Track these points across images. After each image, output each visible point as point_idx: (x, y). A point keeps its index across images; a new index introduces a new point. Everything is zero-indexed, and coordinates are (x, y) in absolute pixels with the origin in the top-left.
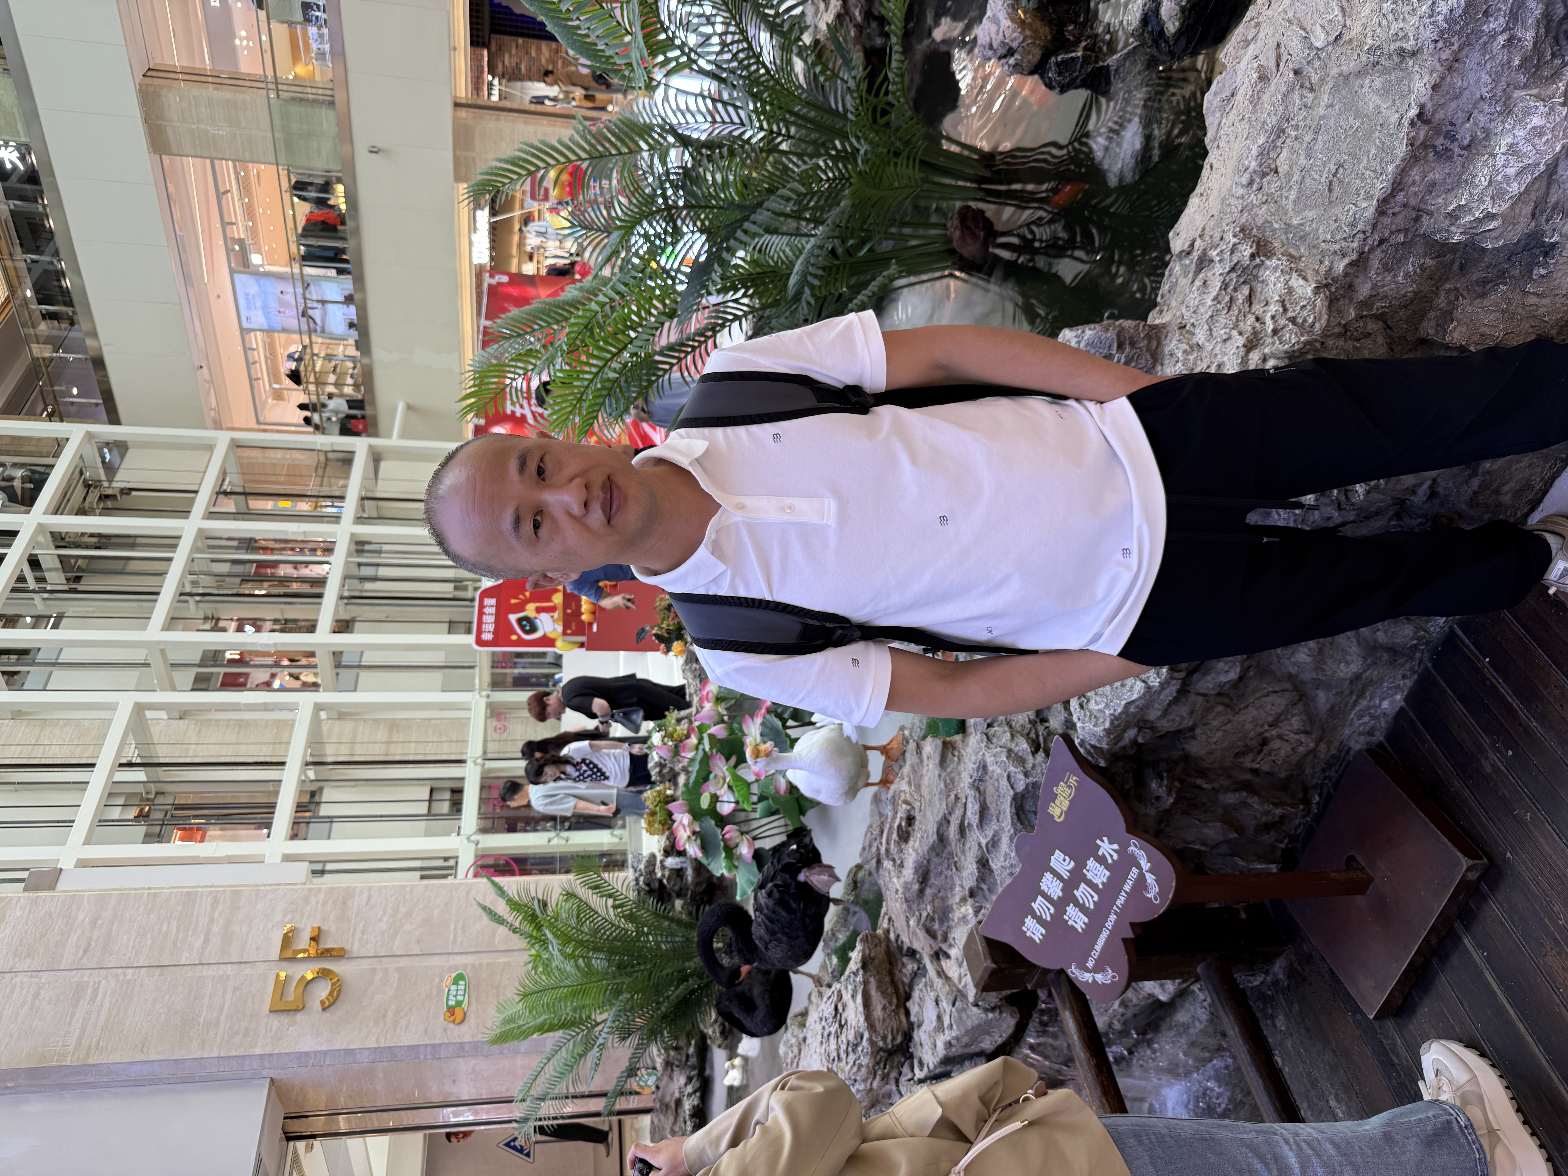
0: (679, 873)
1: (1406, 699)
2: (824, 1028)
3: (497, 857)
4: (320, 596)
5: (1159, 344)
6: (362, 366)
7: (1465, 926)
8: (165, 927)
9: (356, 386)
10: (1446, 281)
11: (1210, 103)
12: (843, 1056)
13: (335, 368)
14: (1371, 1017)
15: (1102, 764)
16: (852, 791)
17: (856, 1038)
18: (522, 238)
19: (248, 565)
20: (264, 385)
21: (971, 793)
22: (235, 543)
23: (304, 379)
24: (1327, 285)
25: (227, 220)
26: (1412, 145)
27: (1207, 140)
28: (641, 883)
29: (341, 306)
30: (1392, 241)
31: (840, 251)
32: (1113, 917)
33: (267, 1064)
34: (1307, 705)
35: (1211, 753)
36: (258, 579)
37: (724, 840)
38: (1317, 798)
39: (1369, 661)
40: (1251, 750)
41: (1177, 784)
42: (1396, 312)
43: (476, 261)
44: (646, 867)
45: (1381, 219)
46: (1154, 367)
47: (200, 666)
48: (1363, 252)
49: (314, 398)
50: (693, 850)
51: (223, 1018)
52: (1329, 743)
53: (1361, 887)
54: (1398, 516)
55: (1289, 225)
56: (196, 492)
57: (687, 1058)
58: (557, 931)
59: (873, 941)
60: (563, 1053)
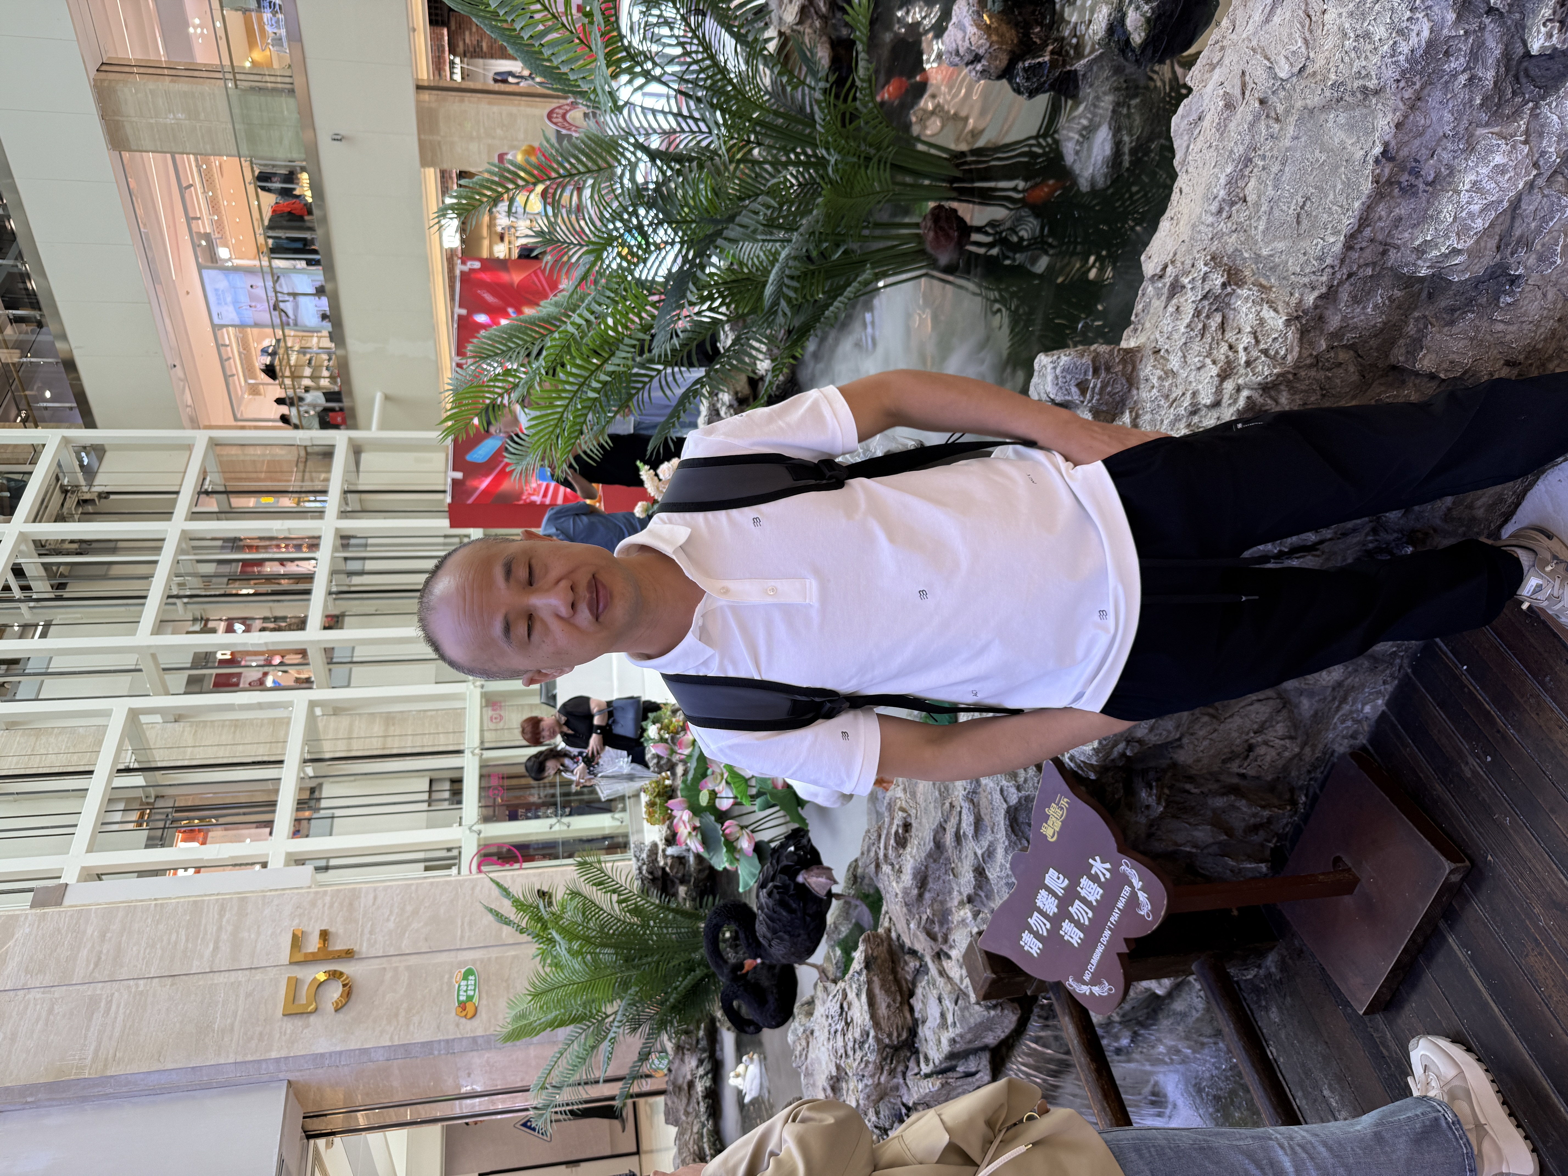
0: (680, 860)
1: (1388, 704)
2: (830, 1024)
3: (500, 846)
4: (308, 592)
5: (1134, 368)
6: (337, 357)
7: (1449, 926)
8: (174, 937)
9: (332, 378)
10: (1415, 309)
11: (1177, 125)
12: (850, 1053)
13: (310, 360)
14: (1361, 1013)
15: (1093, 776)
17: (862, 1036)
18: (492, 219)
19: (234, 564)
20: (239, 380)
21: (966, 805)
22: (220, 543)
23: (279, 374)
24: (1297, 318)
25: (191, 215)
26: (1377, 182)
27: (1176, 163)
28: (644, 872)
29: (312, 298)
30: (1361, 274)
31: (814, 254)
32: (1107, 933)
33: (284, 1068)
34: (1291, 712)
35: (1198, 760)
36: (245, 578)
37: (724, 835)
38: (1304, 798)
39: (1350, 669)
40: (1238, 756)
41: (1167, 791)
42: (1366, 342)
43: (447, 245)
44: (648, 856)
45: (1349, 253)
46: (1129, 391)
47: (191, 669)
48: (1332, 286)
49: (290, 393)
50: (695, 845)
51: (237, 1023)
52: (1314, 746)
53: (1349, 886)
55: (1259, 256)
56: (177, 493)
57: (698, 1042)
58: (563, 931)
59: (875, 941)
60: (575, 1046)
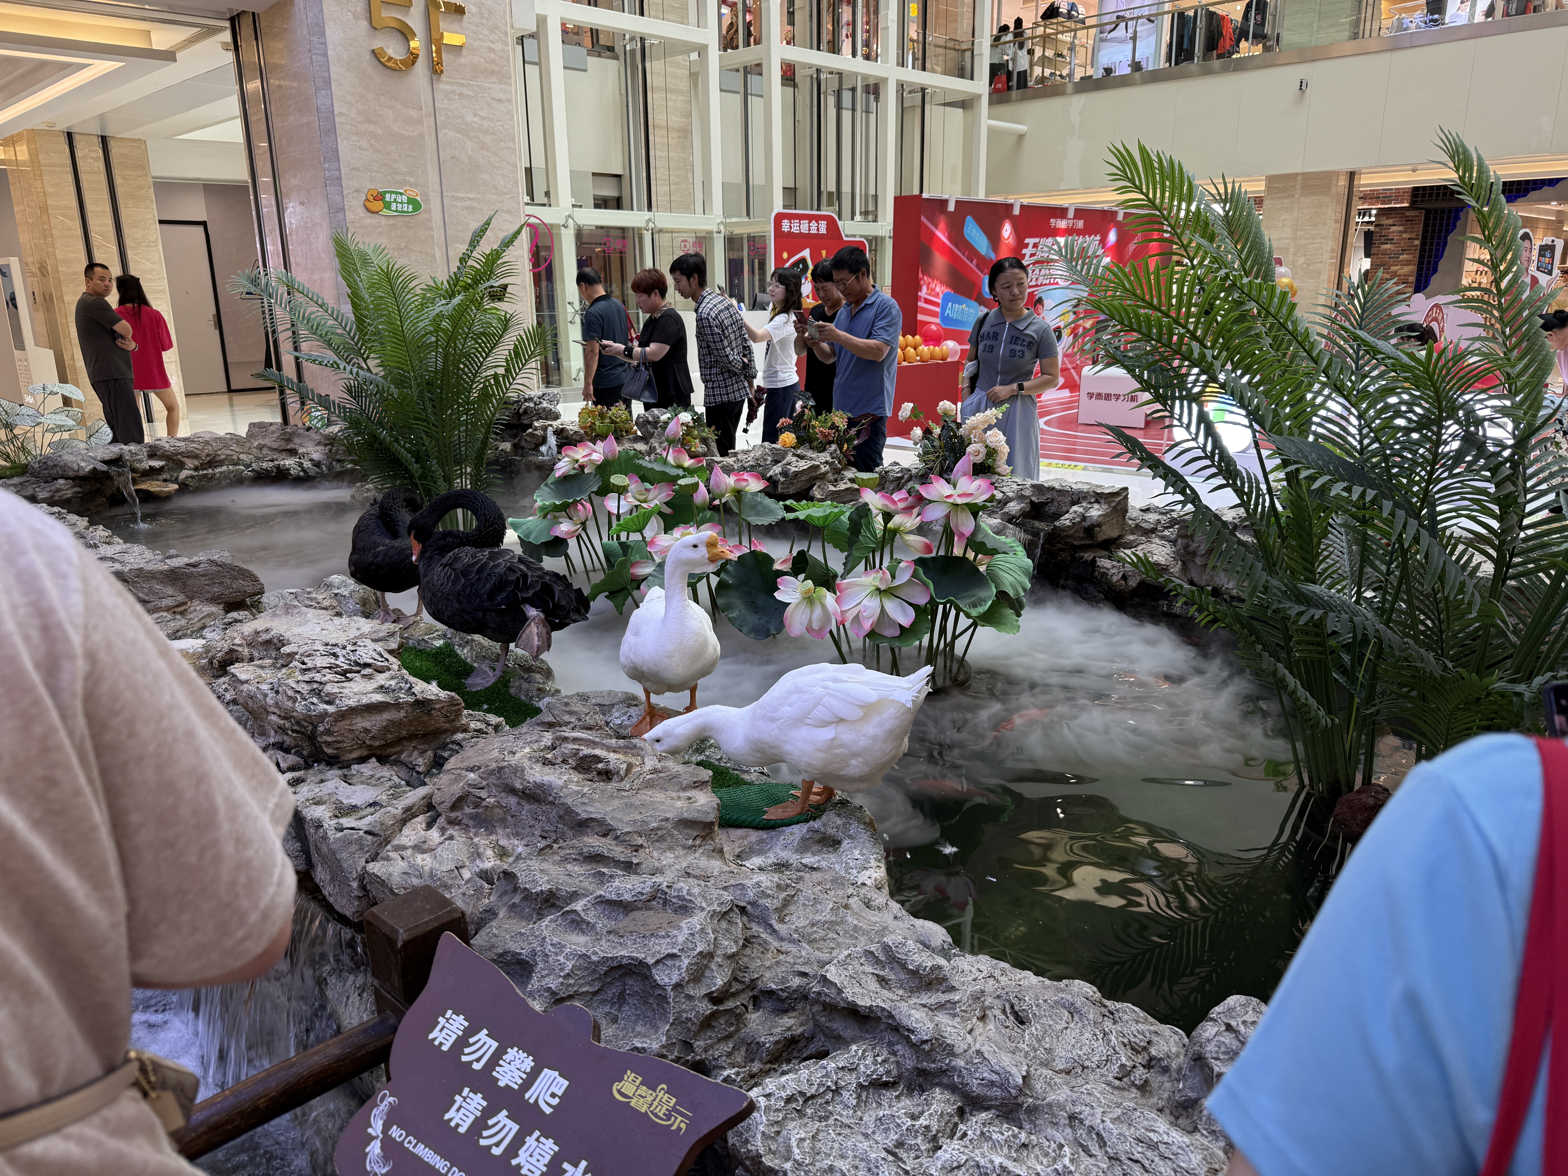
2: (345, 645)
3: (551, 249)
4: (819, 47)
12: (308, 676)
16: (637, 674)
17: (328, 695)
23: (1048, 22)
28: (527, 404)
37: (575, 503)
44: (544, 409)
50: (563, 467)
57: (339, 461)
58: (462, 309)
59: (452, 712)
60: (331, 322)
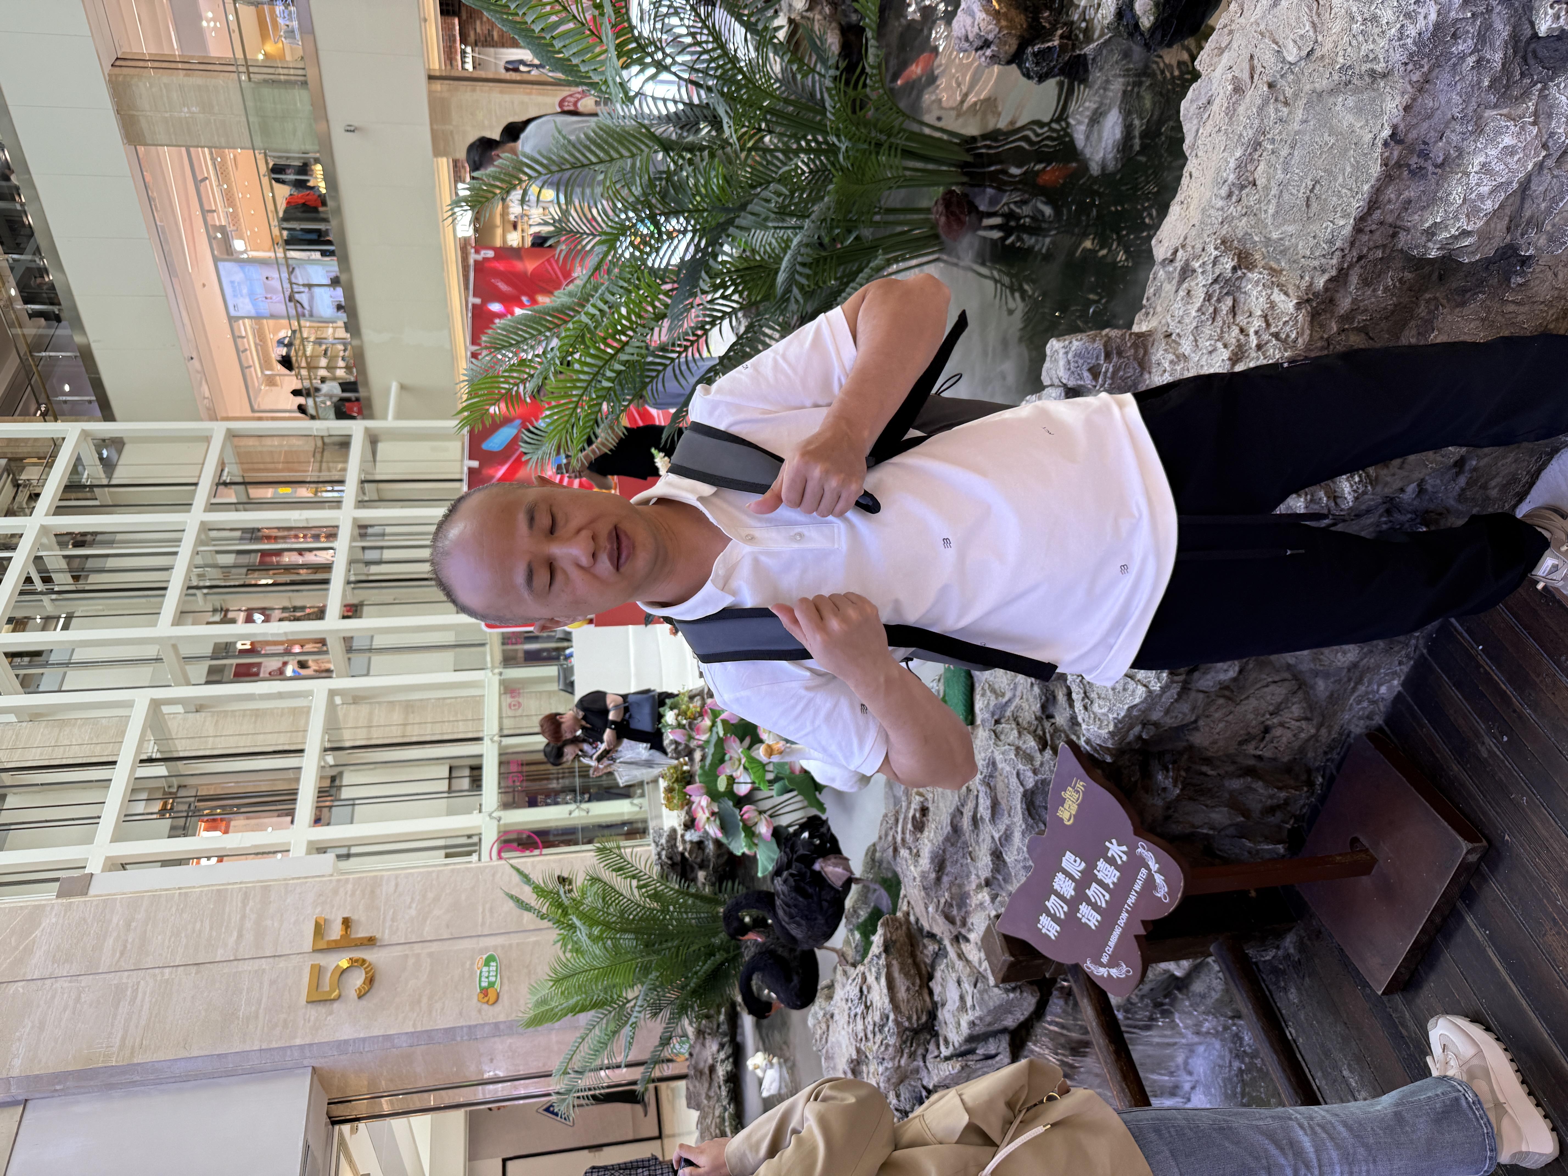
0: (699, 845)
1: (1404, 684)
2: (850, 1009)
3: (520, 832)
4: (326, 582)
5: (1146, 352)
6: (353, 347)
7: (1468, 906)
8: (198, 926)
9: (348, 368)
10: (1425, 291)
11: (1187, 109)
12: (870, 1036)
13: (326, 351)
14: (1380, 993)
15: (1109, 759)
17: (882, 1019)
18: (506, 208)
19: (253, 555)
20: (256, 372)
21: (982, 789)
22: (238, 534)
23: (295, 365)
24: (1308, 301)
25: (207, 208)
26: (1386, 165)
27: (1185, 147)
28: (663, 857)
29: (327, 289)
30: (1371, 257)
31: (826, 240)
32: (1124, 915)
33: (308, 1055)
34: (1306, 693)
35: (1215, 742)
36: (263, 568)
37: (743, 820)
38: (1320, 779)
40: (1254, 738)
41: (1183, 773)
42: (1377, 324)
43: (460, 234)
44: (668, 842)
45: (1359, 236)
46: (1142, 375)
47: (212, 658)
48: (1342, 269)
49: (307, 384)
50: (714, 830)
51: (261, 1011)
52: (1330, 727)
53: (1366, 867)
54: (1388, 512)
55: (1269, 239)
56: (196, 484)
57: (718, 1026)
58: (583, 916)
59: (893, 924)
60: (597, 1031)
